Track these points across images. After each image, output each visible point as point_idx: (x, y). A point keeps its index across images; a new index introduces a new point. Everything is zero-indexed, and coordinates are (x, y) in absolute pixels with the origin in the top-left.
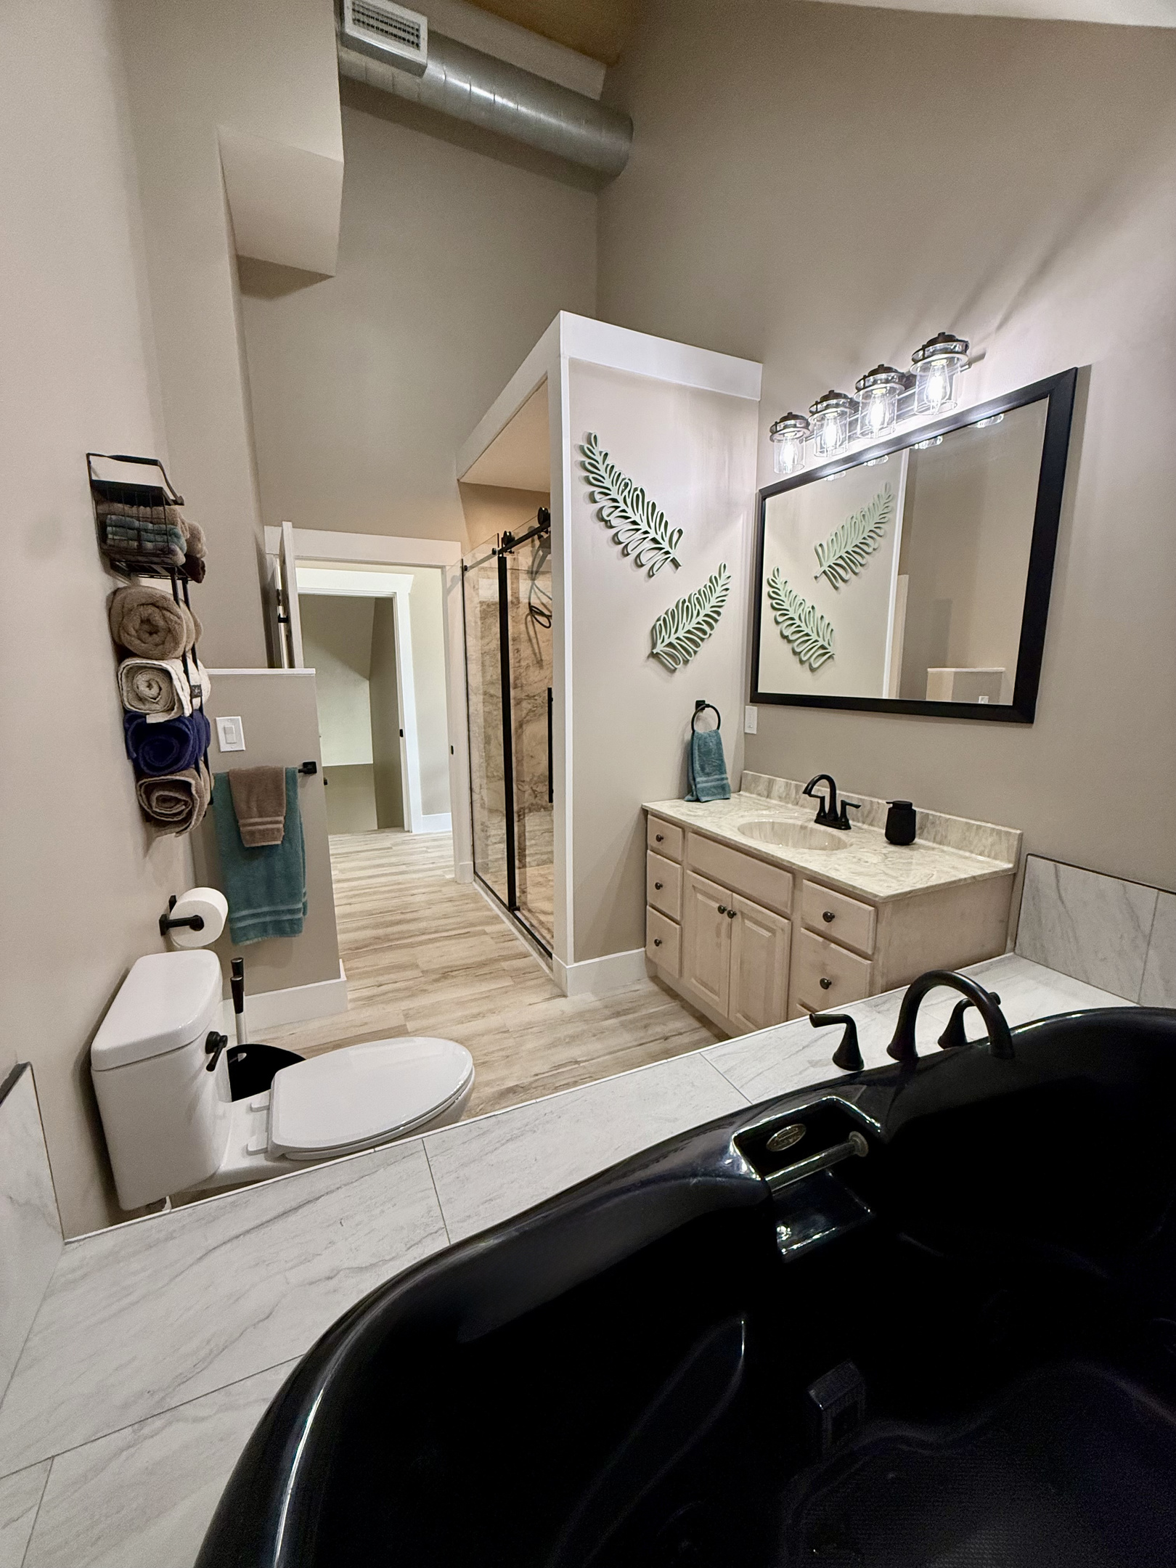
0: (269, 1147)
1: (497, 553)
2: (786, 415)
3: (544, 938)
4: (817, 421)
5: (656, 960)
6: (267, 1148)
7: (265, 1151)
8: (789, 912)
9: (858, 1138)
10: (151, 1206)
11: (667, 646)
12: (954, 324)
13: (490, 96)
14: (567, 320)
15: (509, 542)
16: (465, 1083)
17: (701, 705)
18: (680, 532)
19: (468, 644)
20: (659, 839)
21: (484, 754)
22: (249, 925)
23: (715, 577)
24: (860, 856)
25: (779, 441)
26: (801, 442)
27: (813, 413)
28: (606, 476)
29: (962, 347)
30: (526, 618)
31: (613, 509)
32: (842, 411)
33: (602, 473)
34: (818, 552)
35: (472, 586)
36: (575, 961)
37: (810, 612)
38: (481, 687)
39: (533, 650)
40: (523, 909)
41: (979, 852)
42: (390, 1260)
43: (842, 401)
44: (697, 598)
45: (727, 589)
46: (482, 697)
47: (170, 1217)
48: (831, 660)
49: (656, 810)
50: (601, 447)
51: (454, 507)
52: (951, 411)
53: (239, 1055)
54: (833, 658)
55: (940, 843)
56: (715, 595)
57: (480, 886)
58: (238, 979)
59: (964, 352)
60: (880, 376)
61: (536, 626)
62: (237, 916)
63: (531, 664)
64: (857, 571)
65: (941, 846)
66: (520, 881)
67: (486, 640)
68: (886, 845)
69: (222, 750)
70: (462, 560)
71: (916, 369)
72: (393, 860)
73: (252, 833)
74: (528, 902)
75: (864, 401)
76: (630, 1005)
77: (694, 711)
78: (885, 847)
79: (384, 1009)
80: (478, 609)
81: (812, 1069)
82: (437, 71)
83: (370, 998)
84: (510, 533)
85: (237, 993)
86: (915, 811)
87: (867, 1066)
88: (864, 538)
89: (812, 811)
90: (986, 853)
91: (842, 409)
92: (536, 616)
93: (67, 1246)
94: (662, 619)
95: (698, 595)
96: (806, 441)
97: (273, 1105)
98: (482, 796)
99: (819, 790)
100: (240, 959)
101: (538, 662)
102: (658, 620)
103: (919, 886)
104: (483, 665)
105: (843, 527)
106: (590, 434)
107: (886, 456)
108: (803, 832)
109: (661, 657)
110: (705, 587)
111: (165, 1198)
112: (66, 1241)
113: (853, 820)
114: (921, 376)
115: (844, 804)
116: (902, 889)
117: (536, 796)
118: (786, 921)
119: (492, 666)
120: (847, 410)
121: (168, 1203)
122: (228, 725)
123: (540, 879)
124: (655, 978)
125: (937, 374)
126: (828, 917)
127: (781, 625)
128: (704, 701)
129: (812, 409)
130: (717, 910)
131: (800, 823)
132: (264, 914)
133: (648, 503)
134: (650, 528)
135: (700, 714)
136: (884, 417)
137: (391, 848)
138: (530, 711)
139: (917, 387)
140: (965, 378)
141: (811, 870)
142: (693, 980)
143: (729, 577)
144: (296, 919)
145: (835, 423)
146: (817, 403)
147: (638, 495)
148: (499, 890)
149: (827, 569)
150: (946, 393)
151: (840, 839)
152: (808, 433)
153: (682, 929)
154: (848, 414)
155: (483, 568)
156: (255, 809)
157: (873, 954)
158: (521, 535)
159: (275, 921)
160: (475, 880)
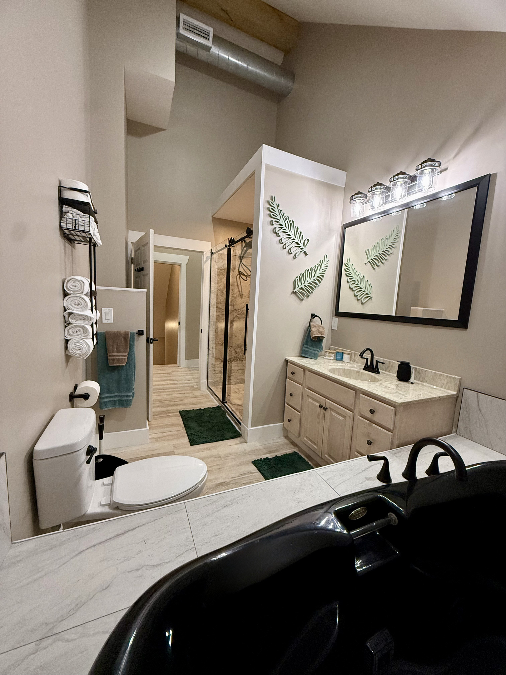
0: (111, 503)
1: (227, 247)
2: (357, 192)
3: (237, 416)
4: (371, 195)
5: (288, 429)
6: (110, 503)
7: (109, 505)
8: (353, 409)
9: (393, 516)
10: (54, 528)
11: (300, 289)
12: (435, 154)
13: (237, 61)
14: (265, 148)
15: (233, 242)
16: (203, 478)
17: (313, 316)
18: (308, 240)
19: (211, 286)
20: (293, 373)
21: (215, 334)
22: (108, 401)
23: (322, 261)
24: (386, 385)
25: (354, 203)
26: (363, 204)
27: (369, 192)
28: (278, 214)
29: (438, 164)
30: (237, 276)
31: (280, 229)
32: (382, 191)
33: (276, 213)
34: (367, 253)
35: (215, 261)
36: (252, 427)
37: (362, 278)
38: (216, 304)
39: (239, 290)
40: (228, 403)
41: (440, 386)
42: (169, 562)
43: (382, 187)
44: (314, 269)
45: (327, 266)
46: (216, 309)
47: (62, 534)
48: (370, 300)
49: (292, 361)
50: (276, 202)
51: (210, 228)
52: (432, 191)
53: (99, 459)
54: (371, 299)
55: (422, 382)
56: (322, 268)
57: (209, 391)
58: (102, 424)
59: (439, 166)
60: (400, 176)
61: (241, 279)
62: (104, 396)
63: (238, 296)
64: (383, 262)
65: (422, 383)
66: (228, 390)
67: (219, 285)
68: (397, 381)
69: (103, 322)
70: (211, 250)
71: (417, 173)
72: (172, 378)
73: (113, 360)
74: (231, 399)
75: (393, 187)
76: (275, 448)
77: (310, 318)
78: (396, 382)
79: (164, 443)
80: (217, 271)
81: (367, 481)
82: (215, 50)
83: (159, 438)
84: (233, 238)
85: (101, 431)
86: (411, 366)
87: (393, 482)
88: (387, 248)
89: (362, 365)
90: (444, 387)
91: (382, 190)
92: (242, 276)
93: (13, 545)
94: (299, 277)
95: (314, 268)
96: (365, 204)
97: (114, 484)
98: (213, 352)
99: (365, 356)
100: (103, 415)
101: (241, 295)
102: (297, 277)
103: (415, 399)
104: (217, 295)
105: (378, 243)
106: (272, 196)
107: (400, 211)
108: (358, 373)
109: (297, 293)
110: (318, 264)
111: (61, 524)
112: (13, 542)
113: (381, 370)
114: (419, 176)
115: (377, 362)
116: (407, 400)
117: (236, 354)
118: (351, 413)
119: (221, 296)
120: (385, 191)
121: (62, 527)
122: (107, 311)
123: (237, 390)
124: (287, 437)
125: (427, 175)
126: (372, 412)
127: (349, 284)
128: (315, 314)
129: (369, 190)
130: (318, 407)
131: (356, 370)
132: (115, 397)
133: (295, 227)
134: (295, 237)
135: (313, 320)
136: (402, 194)
137: (171, 373)
138: (236, 316)
139: (417, 181)
140: (439, 178)
141: (364, 390)
142: (305, 438)
143: (328, 261)
144: (129, 400)
145: (379, 196)
146: (372, 187)
147: (291, 223)
148: (217, 394)
149: (370, 260)
150: (430, 183)
151: (375, 378)
152: (366, 200)
153: (301, 415)
154: (385, 192)
155: (220, 254)
156: (116, 349)
157: (393, 429)
158: (238, 240)
159: (120, 400)
160: (207, 389)
